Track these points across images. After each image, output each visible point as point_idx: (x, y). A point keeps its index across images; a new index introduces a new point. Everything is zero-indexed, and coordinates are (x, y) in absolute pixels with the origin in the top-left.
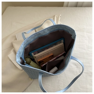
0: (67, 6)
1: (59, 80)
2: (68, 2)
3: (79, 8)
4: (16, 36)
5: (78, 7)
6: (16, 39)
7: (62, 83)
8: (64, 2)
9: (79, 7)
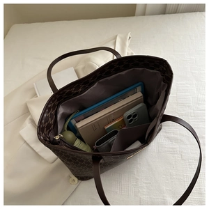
0: (144, 14)
1: (137, 179)
2: (146, 5)
3: (171, 15)
4: (34, 88)
5: (169, 13)
6: (35, 95)
7: (144, 185)
8: (136, 5)
9: (171, 13)
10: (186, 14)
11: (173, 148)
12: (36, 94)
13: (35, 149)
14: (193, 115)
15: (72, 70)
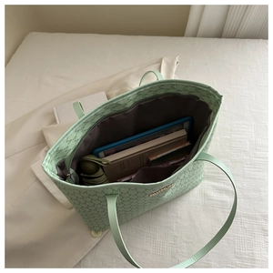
0: (195, 35)
1: (176, 236)
4: (53, 113)
5: (227, 37)
6: (54, 121)
7: (185, 244)
10: (246, 40)
11: (223, 202)
12: (56, 121)
13: (49, 189)
14: (248, 163)
15: (103, 94)
